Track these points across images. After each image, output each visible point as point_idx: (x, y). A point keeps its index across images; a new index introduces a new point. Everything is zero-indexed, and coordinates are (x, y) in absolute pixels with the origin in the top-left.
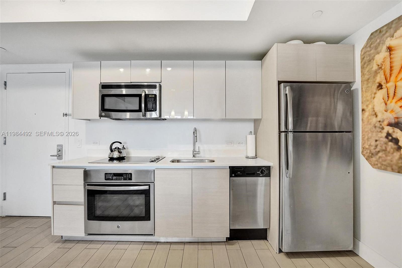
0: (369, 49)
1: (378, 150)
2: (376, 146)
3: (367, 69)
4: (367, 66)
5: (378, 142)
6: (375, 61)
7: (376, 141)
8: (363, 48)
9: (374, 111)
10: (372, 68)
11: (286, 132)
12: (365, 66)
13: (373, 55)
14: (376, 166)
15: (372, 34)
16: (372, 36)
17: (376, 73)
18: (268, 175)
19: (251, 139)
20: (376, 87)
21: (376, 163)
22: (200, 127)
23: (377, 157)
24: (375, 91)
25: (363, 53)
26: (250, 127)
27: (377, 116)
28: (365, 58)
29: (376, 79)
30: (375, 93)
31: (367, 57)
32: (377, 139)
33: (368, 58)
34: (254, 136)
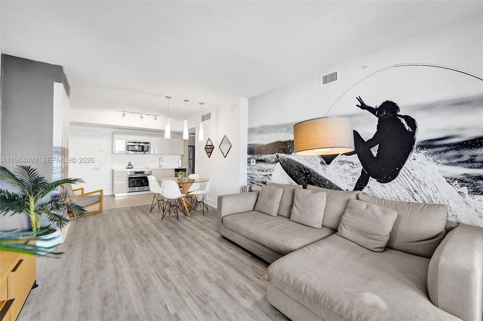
11: (190, 159)
18: (185, 171)
19: (180, 161)
22: (162, 156)
26: (180, 157)
34: (181, 160)
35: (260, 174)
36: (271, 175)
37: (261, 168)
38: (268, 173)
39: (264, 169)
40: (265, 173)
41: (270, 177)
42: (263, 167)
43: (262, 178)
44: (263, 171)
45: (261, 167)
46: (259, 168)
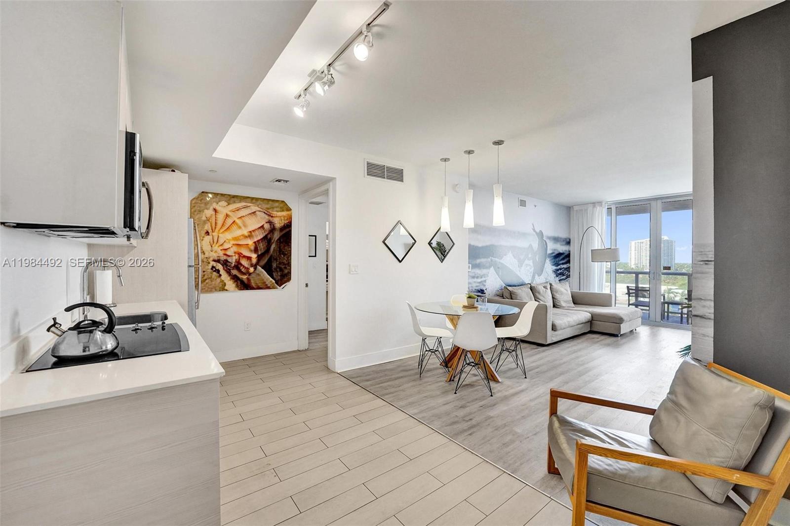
0: (199, 202)
1: (205, 278)
2: (204, 275)
3: (197, 217)
4: (197, 214)
5: (205, 273)
6: (204, 213)
7: (204, 272)
8: (194, 199)
9: (202, 250)
10: (202, 217)
12: (196, 213)
13: (203, 208)
14: (204, 290)
15: (203, 192)
16: (203, 194)
17: (205, 222)
20: (204, 233)
21: (204, 287)
23: (205, 283)
24: (203, 235)
25: (193, 202)
27: (204, 254)
28: (196, 207)
29: (204, 227)
30: (204, 237)
31: (197, 207)
32: (204, 270)
33: (199, 208)
35: (475, 282)
36: (485, 281)
37: (475, 275)
38: (483, 279)
39: (478, 275)
40: (479, 280)
41: (484, 283)
42: (477, 273)
43: (477, 286)
44: (477, 277)
45: (476, 273)
46: (473, 275)
